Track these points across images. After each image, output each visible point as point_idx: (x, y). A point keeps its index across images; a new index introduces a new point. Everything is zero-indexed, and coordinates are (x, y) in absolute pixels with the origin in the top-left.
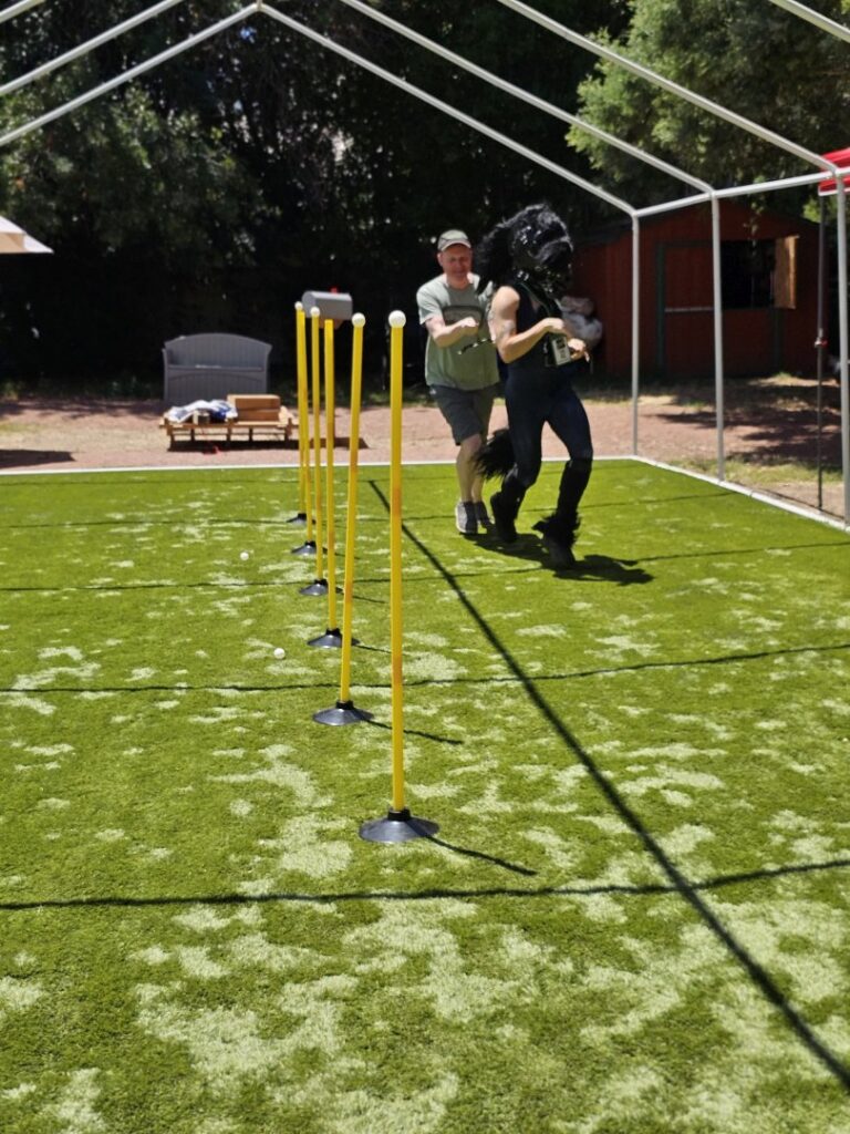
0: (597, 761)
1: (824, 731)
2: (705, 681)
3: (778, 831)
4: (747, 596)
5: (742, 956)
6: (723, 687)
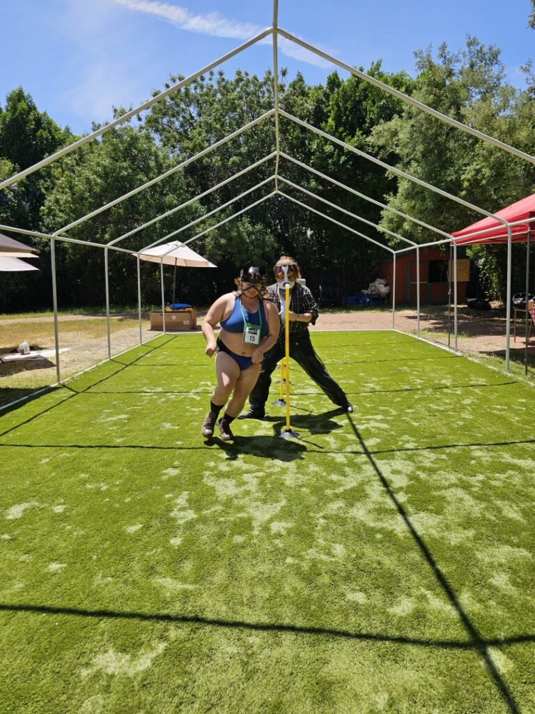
0: (353, 418)
1: (427, 413)
2: (394, 397)
3: (402, 441)
4: (415, 373)
5: (379, 474)
6: (399, 399)
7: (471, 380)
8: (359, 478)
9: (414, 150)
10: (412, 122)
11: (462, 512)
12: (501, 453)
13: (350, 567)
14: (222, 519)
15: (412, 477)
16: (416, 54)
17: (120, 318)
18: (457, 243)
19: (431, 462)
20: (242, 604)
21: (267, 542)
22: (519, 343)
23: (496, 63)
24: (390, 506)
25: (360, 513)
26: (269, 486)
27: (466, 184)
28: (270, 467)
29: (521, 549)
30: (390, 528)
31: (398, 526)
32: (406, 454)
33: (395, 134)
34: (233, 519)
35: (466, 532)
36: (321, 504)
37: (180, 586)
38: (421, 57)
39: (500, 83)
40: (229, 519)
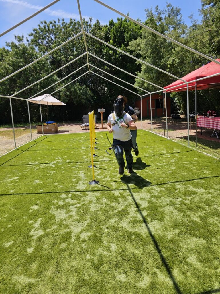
1: (156, 168)
4: (151, 148)
7: (174, 150)
8: (125, 203)
9: (147, 52)
10: (145, 40)
11: (173, 220)
12: (188, 186)
13: (119, 258)
14: (56, 234)
15: (150, 202)
16: (146, 11)
17: (24, 128)
18: (166, 91)
19: (158, 193)
20: (60, 289)
21: (78, 246)
22: (193, 132)
23: (179, 14)
24: (139, 218)
25: (125, 224)
26: (82, 212)
27: (169, 66)
28: (83, 201)
29: (201, 239)
30: (139, 232)
31: (142, 230)
32: (147, 189)
33: (139, 45)
34: (62, 233)
35: (175, 231)
36: (107, 220)
37: (28, 280)
38: (148, 12)
39: (181, 23)
40: (60, 233)
